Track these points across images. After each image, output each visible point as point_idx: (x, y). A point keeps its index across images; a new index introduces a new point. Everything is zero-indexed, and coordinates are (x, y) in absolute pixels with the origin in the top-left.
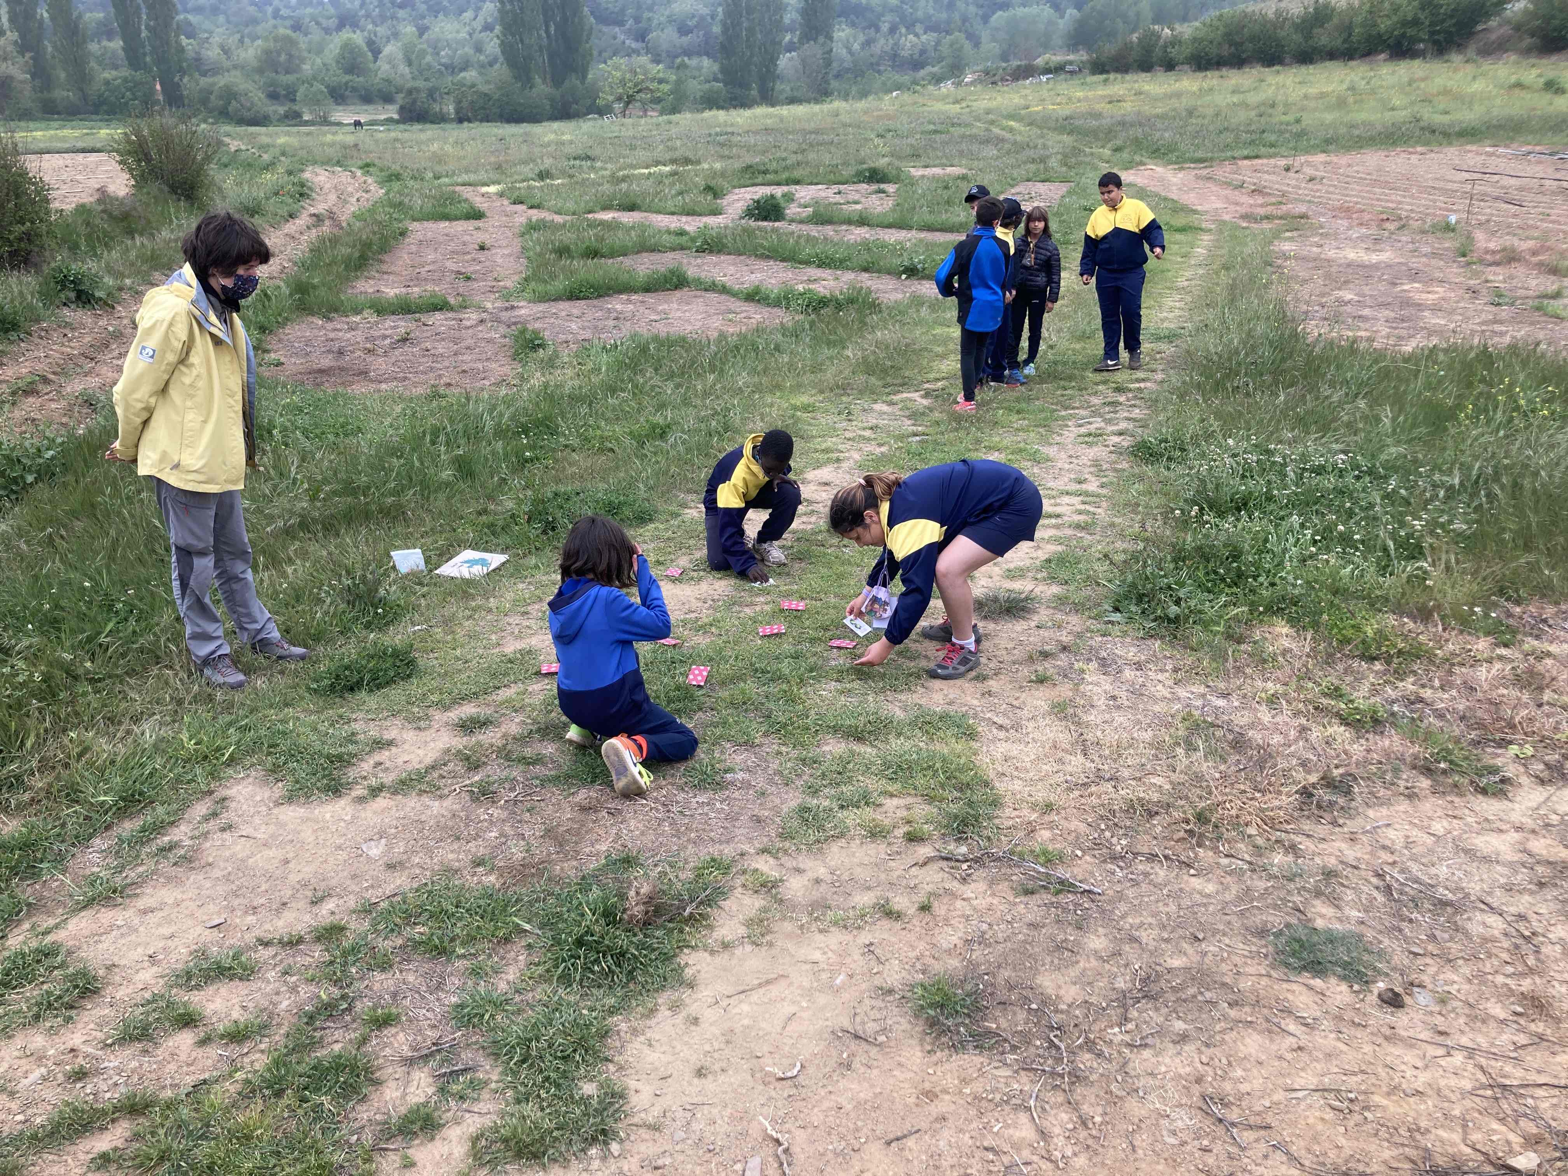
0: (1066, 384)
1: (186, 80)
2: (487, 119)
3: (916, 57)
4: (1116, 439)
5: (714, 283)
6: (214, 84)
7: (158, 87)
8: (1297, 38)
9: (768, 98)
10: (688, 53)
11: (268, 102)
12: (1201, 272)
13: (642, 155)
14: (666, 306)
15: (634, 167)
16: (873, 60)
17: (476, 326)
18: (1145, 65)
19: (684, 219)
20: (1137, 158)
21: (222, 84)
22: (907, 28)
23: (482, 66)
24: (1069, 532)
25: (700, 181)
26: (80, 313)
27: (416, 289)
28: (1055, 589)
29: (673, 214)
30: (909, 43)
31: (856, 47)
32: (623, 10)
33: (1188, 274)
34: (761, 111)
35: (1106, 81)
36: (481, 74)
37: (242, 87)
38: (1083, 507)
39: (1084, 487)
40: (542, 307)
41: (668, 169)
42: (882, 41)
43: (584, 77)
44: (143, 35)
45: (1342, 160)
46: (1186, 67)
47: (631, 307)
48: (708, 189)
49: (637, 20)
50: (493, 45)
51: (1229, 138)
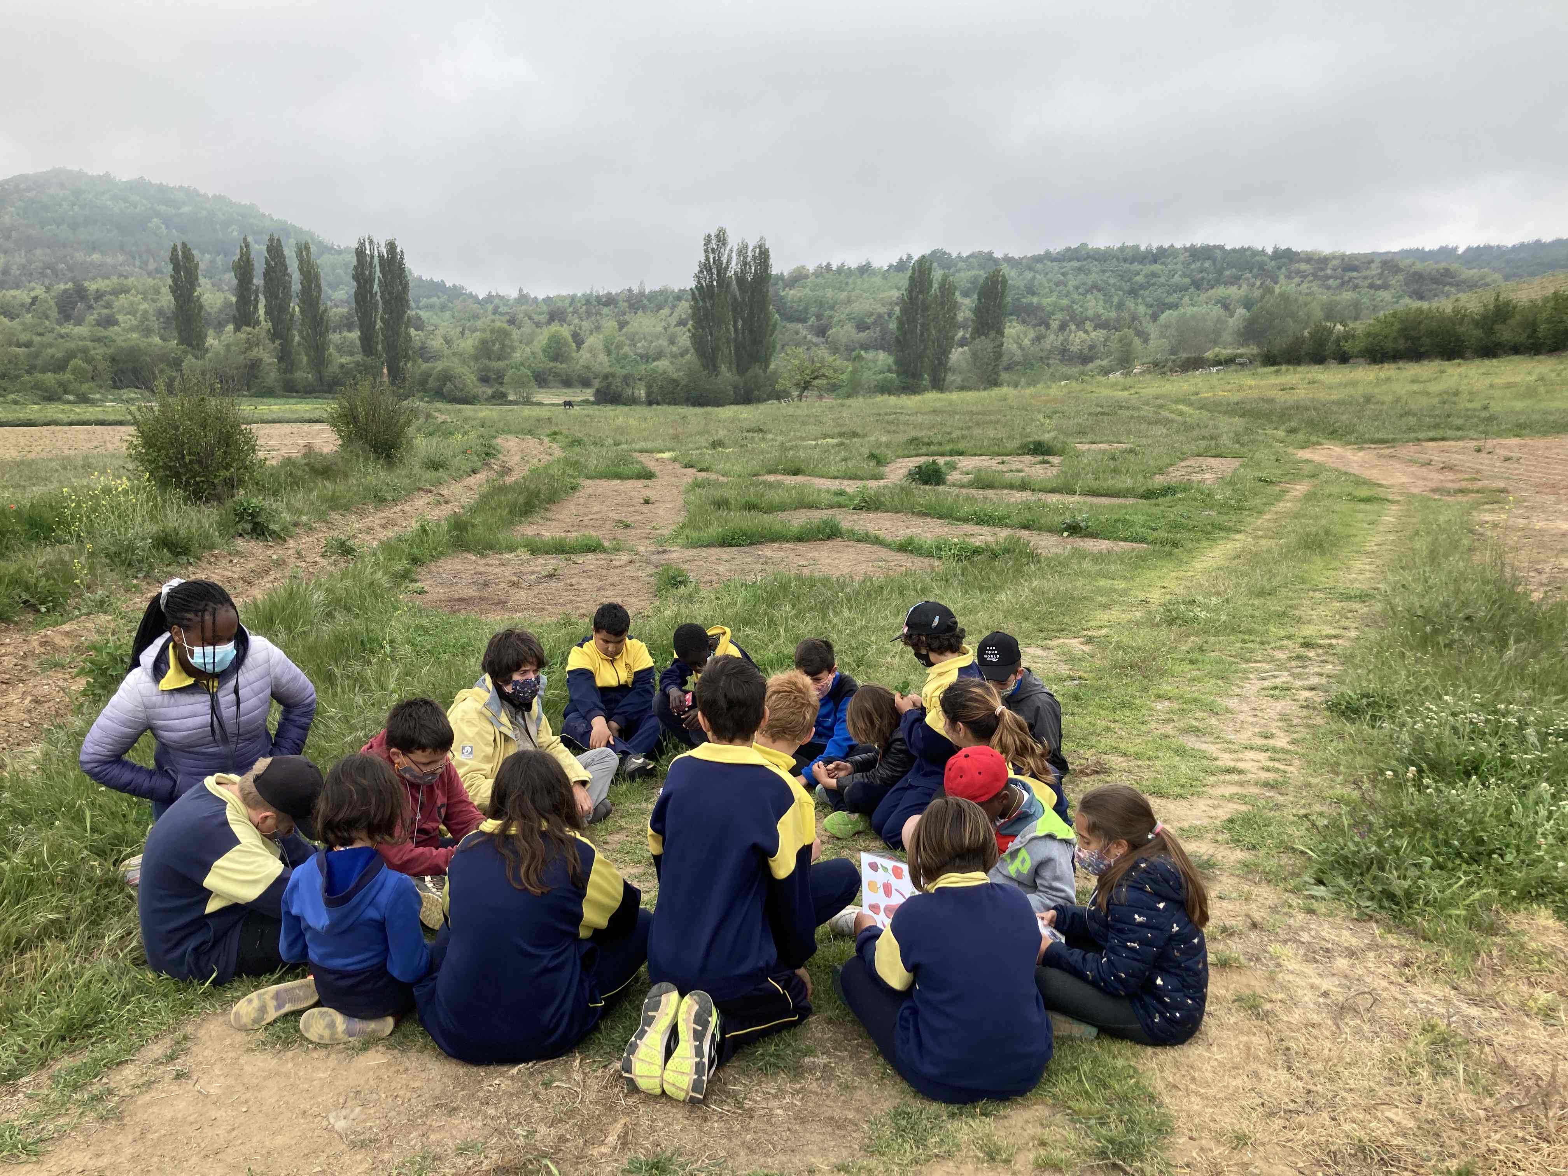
0: (1246, 637)
1: (409, 365)
2: (674, 402)
3: (1086, 351)
4: (1307, 694)
5: (867, 534)
6: (434, 368)
7: (385, 371)
8: (1478, 333)
9: (938, 385)
10: (866, 347)
11: (478, 384)
12: (1391, 537)
13: (813, 429)
14: (816, 554)
15: (802, 439)
16: (1043, 354)
17: (625, 565)
18: (1318, 358)
19: (846, 482)
20: (1314, 439)
21: (439, 368)
22: (1077, 326)
23: (674, 356)
24: (1255, 790)
25: (866, 451)
26: (253, 543)
27: (574, 534)
28: (1239, 855)
29: (836, 478)
30: (1078, 339)
31: (1026, 342)
32: (806, 309)
33: (1378, 539)
34: (932, 397)
35: (1277, 372)
36: (672, 363)
37: (457, 371)
38: (1271, 764)
39: (1271, 742)
40: (693, 552)
41: (835, 441)
42: (1052, 337)
43: (767, 367)
44: (377, 327)
45: (1540, 443)
46: (1362, 360)
47: (782, 553)
48: (872, 456)
49: (819, 317)
50: (684, 339)
51: (1412, 420)
